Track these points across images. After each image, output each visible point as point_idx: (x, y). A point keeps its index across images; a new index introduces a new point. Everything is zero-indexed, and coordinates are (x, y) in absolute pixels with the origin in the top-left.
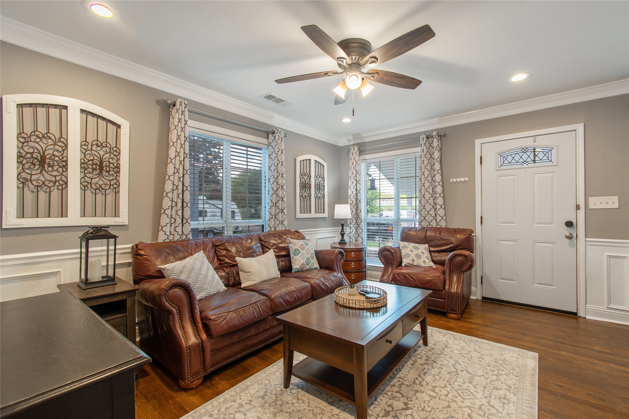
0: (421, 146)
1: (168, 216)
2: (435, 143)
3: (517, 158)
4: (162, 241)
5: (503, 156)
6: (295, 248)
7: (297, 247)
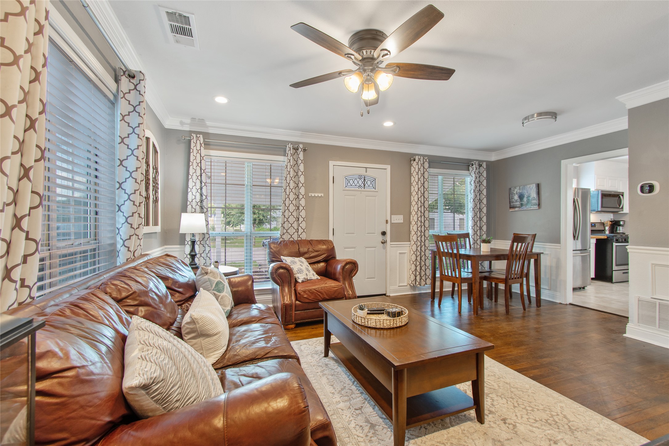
0: (288, 156)
2: (301, 156)
3: (356, 182)
5: (348, 179)
6: (217, 280)
7: (219, 279)
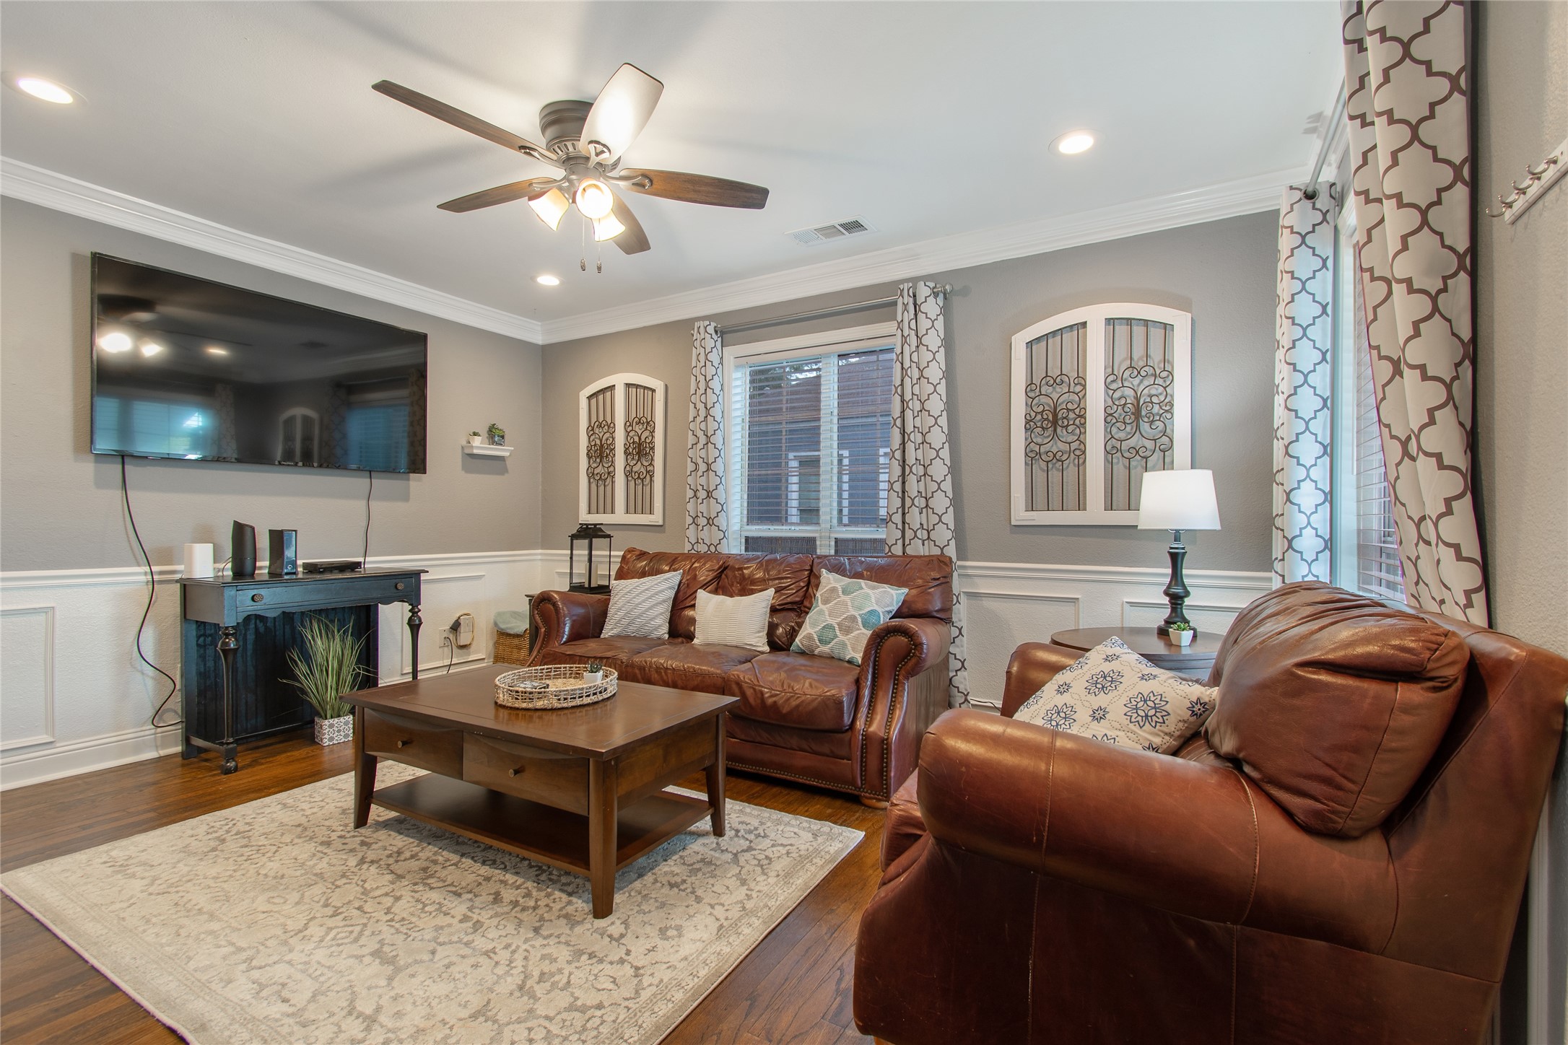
1: (689, 514)
4: (687, 552)
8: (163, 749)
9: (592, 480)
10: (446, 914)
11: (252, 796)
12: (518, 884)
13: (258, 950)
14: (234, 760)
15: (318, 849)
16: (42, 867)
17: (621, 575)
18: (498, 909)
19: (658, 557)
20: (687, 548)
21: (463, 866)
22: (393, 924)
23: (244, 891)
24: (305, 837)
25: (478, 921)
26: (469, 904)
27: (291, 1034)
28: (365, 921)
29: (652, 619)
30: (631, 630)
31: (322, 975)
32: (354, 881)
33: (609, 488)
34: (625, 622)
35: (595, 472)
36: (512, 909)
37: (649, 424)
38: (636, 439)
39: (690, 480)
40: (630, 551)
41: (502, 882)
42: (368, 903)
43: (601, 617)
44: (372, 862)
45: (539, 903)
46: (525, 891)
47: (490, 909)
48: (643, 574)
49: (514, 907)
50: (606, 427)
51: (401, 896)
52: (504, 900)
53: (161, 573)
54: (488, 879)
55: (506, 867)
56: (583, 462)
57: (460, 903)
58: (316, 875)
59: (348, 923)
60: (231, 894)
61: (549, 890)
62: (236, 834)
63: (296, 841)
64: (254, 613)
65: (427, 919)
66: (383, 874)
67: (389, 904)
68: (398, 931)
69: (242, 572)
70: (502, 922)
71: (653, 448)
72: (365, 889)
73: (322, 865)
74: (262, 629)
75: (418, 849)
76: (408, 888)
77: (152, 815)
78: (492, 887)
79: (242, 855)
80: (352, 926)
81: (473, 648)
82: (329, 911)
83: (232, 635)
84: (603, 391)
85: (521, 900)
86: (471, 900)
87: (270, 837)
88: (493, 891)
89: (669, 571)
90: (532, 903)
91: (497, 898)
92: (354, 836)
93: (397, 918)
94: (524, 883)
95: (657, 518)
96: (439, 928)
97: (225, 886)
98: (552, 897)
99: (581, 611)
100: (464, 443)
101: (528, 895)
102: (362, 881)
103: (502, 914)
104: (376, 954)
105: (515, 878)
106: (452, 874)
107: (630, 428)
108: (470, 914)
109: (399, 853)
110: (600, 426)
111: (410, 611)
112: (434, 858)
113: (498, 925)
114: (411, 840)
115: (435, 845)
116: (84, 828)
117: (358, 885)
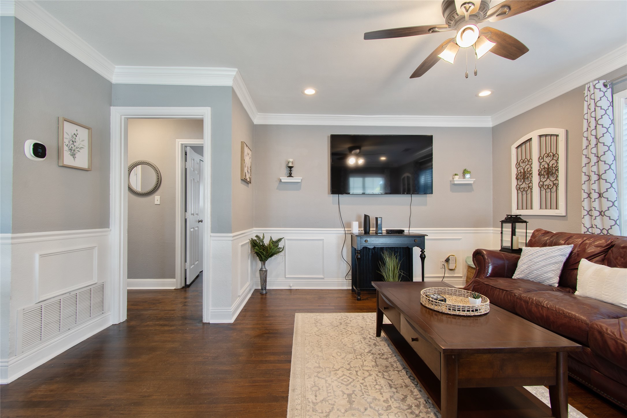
1: (584, 208)
4: (583, 233)
8: (348, 287)
9: (519, 192)
10: (381, 394)
11: (359, 311)
12: (418, 397)
13: (322, 370)
14: (360, 296)
15: (361, 339)
16: (304, 314)
17: (531, 244)
18: (401, 405)
19: (558, 235)
20: (583, 230)
21: (401, 374)
22: (362, 385)
23: (334, 345)
24: (361, 333)
25: (390, 406)
26: (392, 394)
27: (309, 411)
28: (355, 378)
29: (546, 273)
30: (531, 277)
31: (330, 393)
32: (362, 359)
33: (529, 196)
34: (527, 272)
35: (521, 187)
36: (407, 409)
37: (555, 156)
38: (546, 166)
39: (584, 187)
40: (538, 231)
41: (412, 392)
42: (360, 371)
43: (514, 266)
44: (372, 354)
45: (420, 414)
46: (418, 403)
47: (398, 402)
48: (545, 245)
49: (408, 409)
50: (527, 162)
51: (372, 374)
52: (407, 402)
53: (348, 231)
54: (407, 386)
55: (417, 385)
56: (514, 182)
57: (389, 391)
58: (354, 350)
59: (350, 376)
60: (331, 345)
61: (429, 410)
62: (345, 323)
63: (358, 333)
64: (365, 246)
65: (373, 391)
66: (372, 361)
67: (366, 376)
68: (361, 391)
69: (367, 232)
70: (399, 413)
71: (557, 170)
72: (363, 364)
73: (358, 347)
74: (374, 252)
75: (390, 356)
76: (376, 372)
77: (333, 308)
78: (405, 391)
79: (341, 332)
80: (350, 378)
81: (456, 271)
82: (348, 367)
83: (359, 253)
84: (525, 143)
85: (414, 407)
86: (394, 393)
87: (352, 328)
88: (405, 394)
89: (564, 244)
90: (417, 412)
91: (404, 399)
92: (374, 340)
93: (365, 384)
94: (420, 398)
95: (561, 211)
96: (375, 399)
97: (331, 340)
98: (428, 415)
99: (500, 262)
100: (451, 179)
101: (418, 406)
102: (365, 360)
103: (402, 409)
104: (349, 395)
105: (418, 393)
106: (394, 375)
107: (542, 160)
108: (389, 399)
109: (383, 354)
110: (523, 162)
111: (421, 251)
112: (393, 363)
113: (397, 414)
114: (390, 351)
115: (397, 358)
116: (319, 306)
117: (362, 361)
